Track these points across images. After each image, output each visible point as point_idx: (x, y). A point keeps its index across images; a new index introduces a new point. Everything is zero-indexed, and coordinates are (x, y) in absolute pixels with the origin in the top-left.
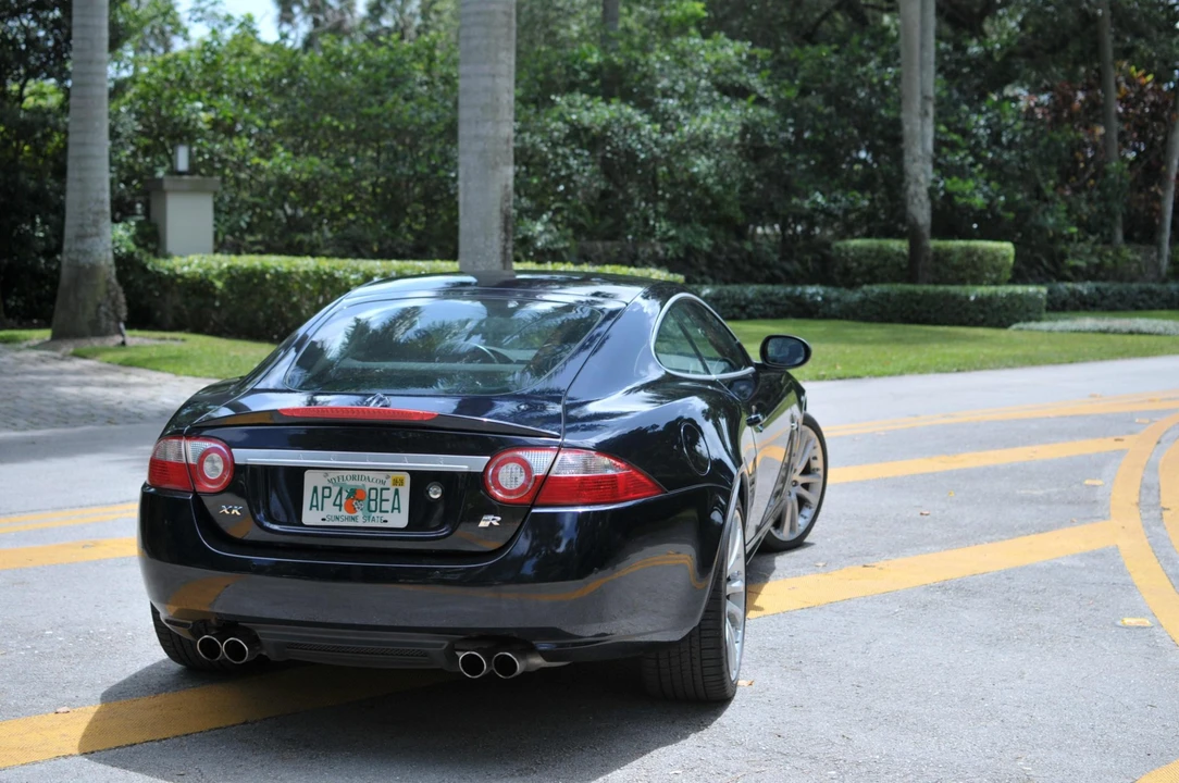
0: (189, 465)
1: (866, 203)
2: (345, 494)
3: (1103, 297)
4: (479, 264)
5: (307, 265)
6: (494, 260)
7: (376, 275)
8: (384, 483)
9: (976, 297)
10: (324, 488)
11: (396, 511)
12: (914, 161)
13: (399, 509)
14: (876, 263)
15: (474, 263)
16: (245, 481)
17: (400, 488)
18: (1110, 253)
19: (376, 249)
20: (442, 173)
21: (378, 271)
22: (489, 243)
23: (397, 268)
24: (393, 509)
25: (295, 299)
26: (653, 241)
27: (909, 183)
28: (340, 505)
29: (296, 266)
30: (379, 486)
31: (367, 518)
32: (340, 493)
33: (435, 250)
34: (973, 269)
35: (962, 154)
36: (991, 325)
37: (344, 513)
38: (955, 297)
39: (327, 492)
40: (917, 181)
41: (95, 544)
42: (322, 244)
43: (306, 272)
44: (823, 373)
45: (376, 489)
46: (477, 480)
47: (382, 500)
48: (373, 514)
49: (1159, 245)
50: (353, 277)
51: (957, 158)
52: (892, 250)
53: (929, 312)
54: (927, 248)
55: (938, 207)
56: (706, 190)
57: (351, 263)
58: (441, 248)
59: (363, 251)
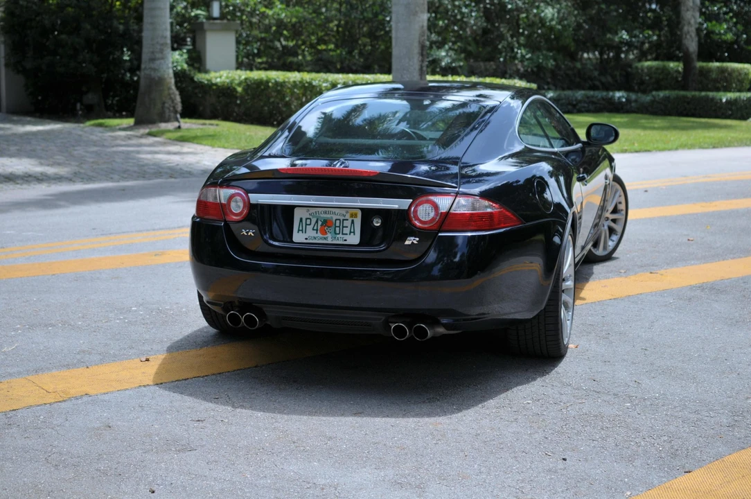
0: (221, 204)
1: (655, 38)
2: (320, 223)
4: (405, 76)
5: (295, 77)
6: (415, 74)
7: (339, 84)
8: (345, 216)
9: (727, 100)
10: (306, 219)
11: (352, 234)
12: (688, 10)
13: (354, 232)
14: (661, 77)
15: (402, 76)
16: (257, 214)
17: (355, 220)
19: (339, 67)
20: (380, 17)
21: (340, 81)
22: (411, 63)
23: (353, 79)
24: (351, 232)
25: (287, 99)
26: (516, 62)
27: (684, 25)
28: (317, 230)
29: (289, 78)
30: (342, 218)
31: (334, 238)
32: (317, 222)
33: (376, 67)
34: (725, 81)
35: (719, 6)
36: (736, 118)
37: (319, 235)
38: (713, 99)
39: (308, 222)
40: (689, 23)
41: (162, 254)
42: (304, 64)
43: (294, 82)
44: (626, 148)
45: (340, 220)
46: (403, 215)
47: (343, 227)
48: (338, 236)
50: (324, 85)
51: (716, 8)
52: (672, 68)
53: (695, 109)
54: (695, 67)
55: (703, 41)
56: (551, 29)
57: (323, 75)
58: (380, 66)
59: (330, 67)
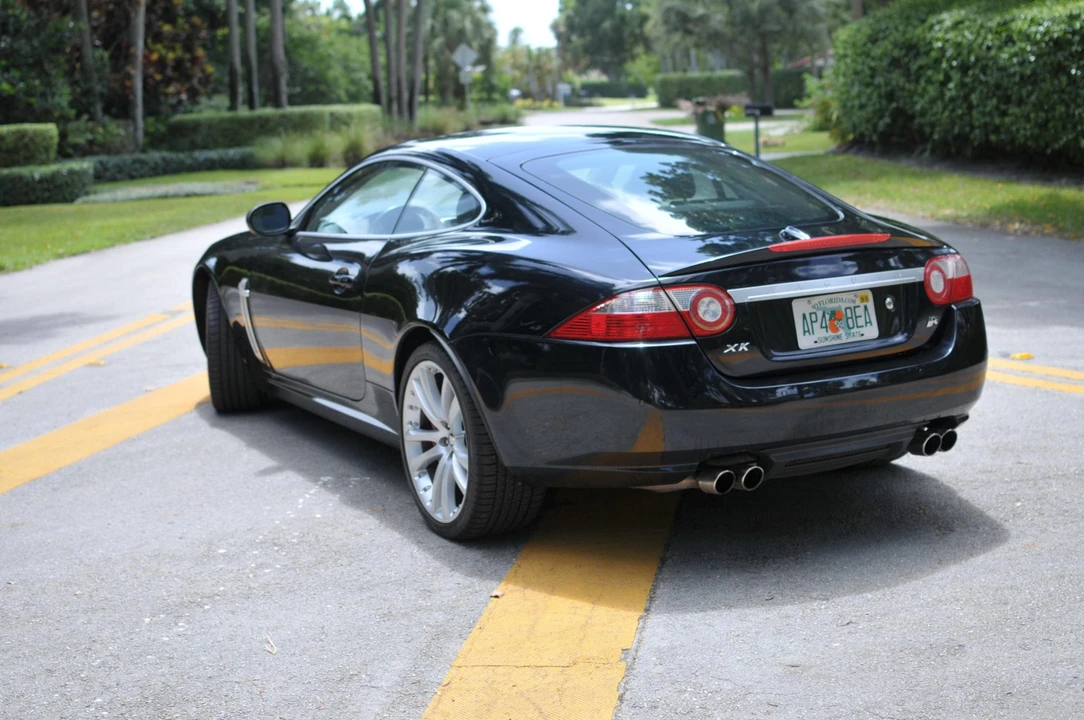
0: (678, 312)
2: (827, 317)
3: (106, 169)
8: (854, 302)
9: (41, 176)
10: (811, 314)
11: (868, 325)
13: (870, 322)
17: (867, 305)
18: (101, 130)
24: (866, 323)
28: (826, 327)
30: (852, 305)
31: (848, 335)
32: (824, 316)
34: (23, 150)
36: (56, 201)
37: (830, 333)
38: (21, 178)
39: (813, 316)
44: (61, 251)
45: (850, 308)
46: (920, 289)
47: (856, 317)
48: (853, 331)
49: (134, 119)
